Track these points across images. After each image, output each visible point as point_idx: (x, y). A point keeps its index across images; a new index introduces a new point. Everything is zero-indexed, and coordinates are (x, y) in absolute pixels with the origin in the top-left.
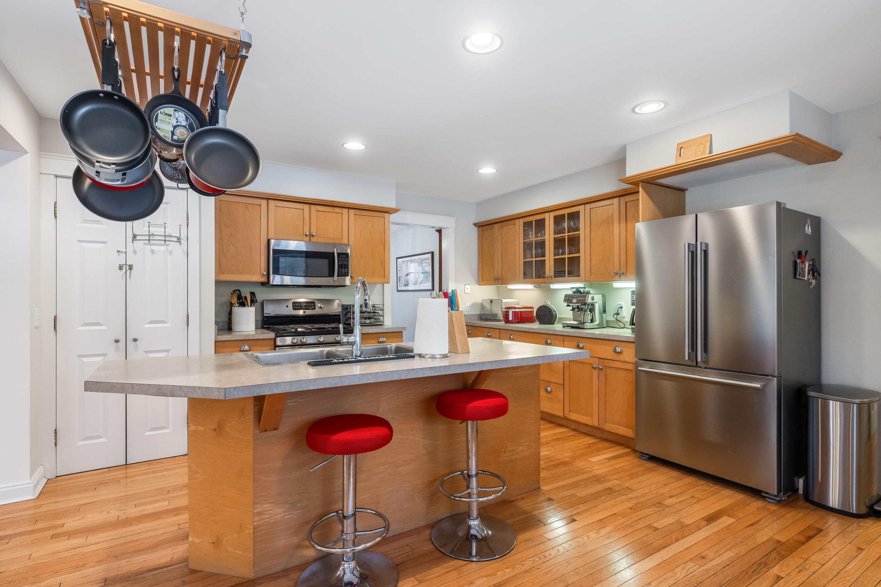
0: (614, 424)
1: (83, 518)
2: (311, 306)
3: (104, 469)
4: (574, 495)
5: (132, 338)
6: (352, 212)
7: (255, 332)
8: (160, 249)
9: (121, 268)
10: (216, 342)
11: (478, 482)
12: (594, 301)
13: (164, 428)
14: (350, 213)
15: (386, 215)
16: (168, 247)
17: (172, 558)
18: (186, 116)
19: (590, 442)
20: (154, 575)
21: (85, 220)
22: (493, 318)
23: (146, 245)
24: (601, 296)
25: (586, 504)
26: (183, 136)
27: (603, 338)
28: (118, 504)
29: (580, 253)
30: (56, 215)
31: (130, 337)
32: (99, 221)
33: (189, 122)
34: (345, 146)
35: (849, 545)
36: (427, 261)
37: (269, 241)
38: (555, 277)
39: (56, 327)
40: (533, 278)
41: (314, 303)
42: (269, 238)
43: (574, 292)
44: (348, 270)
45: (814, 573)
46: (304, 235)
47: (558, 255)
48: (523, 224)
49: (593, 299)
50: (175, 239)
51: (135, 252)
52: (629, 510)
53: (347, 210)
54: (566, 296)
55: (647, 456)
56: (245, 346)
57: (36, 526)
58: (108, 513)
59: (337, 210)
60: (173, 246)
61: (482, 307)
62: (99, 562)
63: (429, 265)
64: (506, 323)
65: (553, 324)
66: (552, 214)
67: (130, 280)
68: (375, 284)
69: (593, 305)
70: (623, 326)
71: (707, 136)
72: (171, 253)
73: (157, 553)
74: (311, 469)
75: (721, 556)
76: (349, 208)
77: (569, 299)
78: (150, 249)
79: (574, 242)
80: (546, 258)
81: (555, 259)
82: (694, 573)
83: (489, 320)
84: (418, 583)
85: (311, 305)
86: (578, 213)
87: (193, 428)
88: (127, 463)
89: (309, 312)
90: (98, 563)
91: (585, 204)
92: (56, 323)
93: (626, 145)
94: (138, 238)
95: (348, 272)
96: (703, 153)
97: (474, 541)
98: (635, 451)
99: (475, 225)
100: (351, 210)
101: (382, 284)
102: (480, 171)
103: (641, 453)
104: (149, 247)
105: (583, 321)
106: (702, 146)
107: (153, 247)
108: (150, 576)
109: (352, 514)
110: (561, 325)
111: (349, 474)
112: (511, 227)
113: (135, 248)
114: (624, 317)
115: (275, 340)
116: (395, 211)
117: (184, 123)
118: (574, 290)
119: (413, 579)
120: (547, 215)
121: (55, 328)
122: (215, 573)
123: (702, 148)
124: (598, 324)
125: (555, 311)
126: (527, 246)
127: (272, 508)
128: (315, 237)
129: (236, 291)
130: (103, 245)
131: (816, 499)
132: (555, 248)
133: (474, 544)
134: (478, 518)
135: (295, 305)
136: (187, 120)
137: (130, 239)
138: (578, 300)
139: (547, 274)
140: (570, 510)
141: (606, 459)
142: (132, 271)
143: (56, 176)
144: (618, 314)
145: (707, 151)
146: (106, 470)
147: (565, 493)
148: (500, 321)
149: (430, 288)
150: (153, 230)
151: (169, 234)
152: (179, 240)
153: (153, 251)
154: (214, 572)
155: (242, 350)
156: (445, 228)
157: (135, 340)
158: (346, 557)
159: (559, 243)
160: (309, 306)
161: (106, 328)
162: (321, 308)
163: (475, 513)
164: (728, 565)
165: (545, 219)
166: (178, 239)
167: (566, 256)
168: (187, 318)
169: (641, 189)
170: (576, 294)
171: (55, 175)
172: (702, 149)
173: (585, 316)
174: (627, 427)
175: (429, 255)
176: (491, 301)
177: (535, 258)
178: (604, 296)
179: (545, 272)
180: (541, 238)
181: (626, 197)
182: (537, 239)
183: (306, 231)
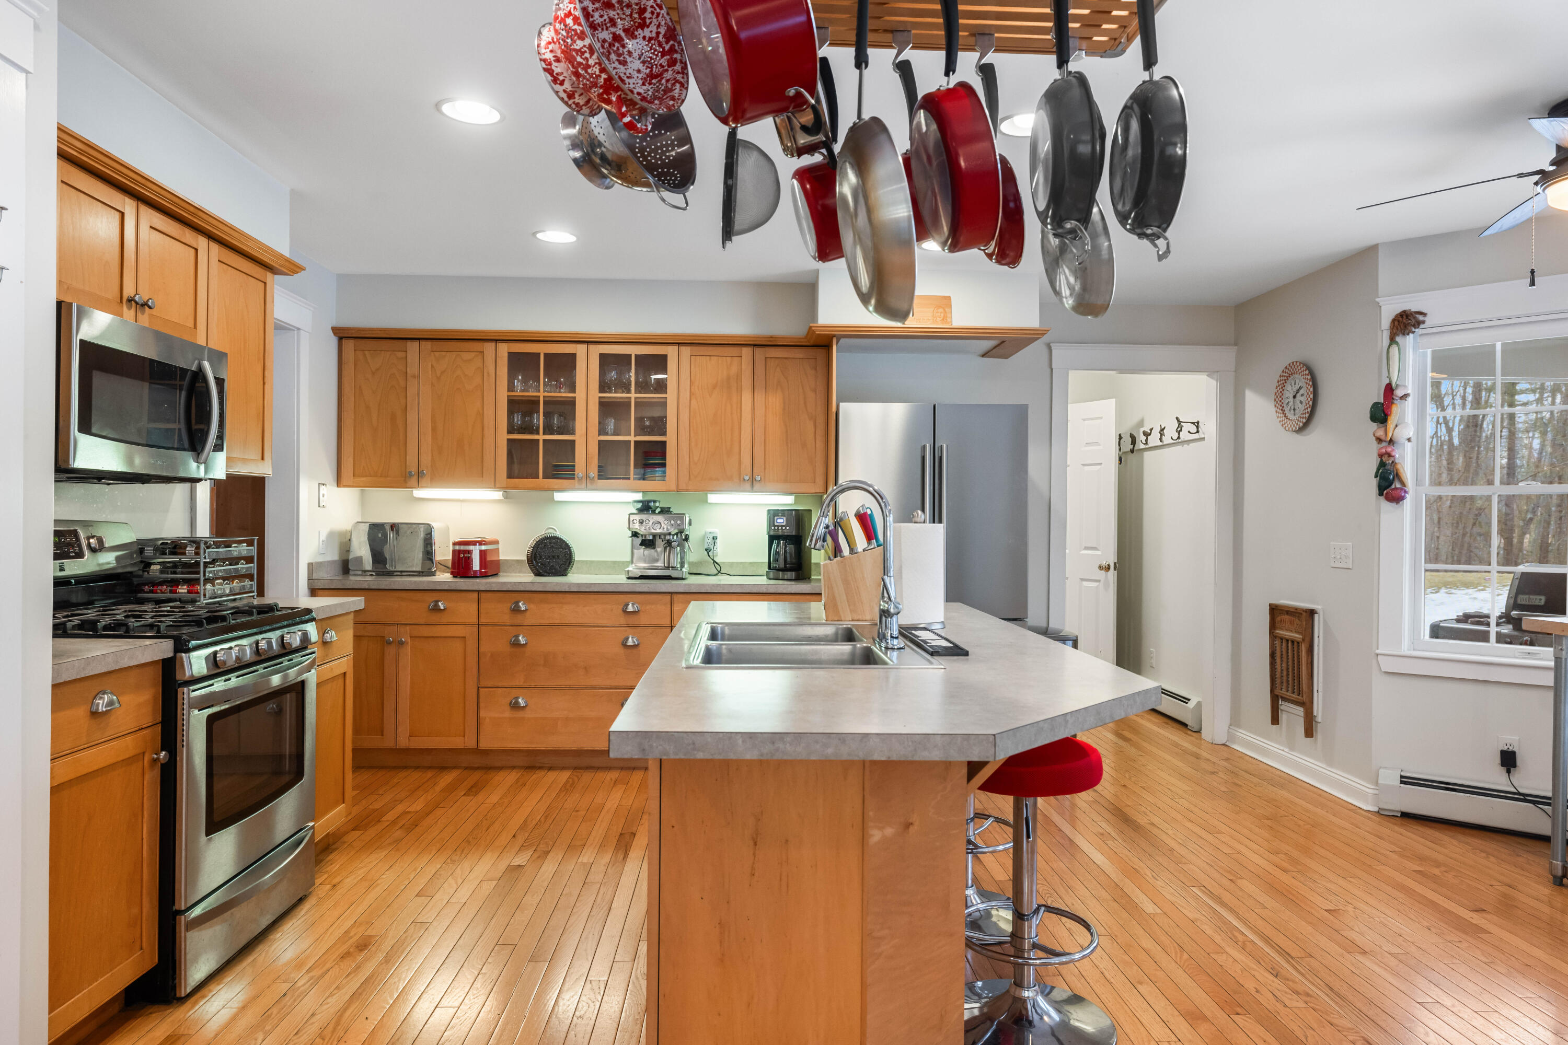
6: (215, 249)
15: (268, 277)
29: (666, 435)
34: (446, 108)
38: (599, 479)
43: (640, 509)
46: (125, 300)
47: (606, 434)
48: (506, 354)
53: (206, 240)
54: (628, 516)
59: (189, 236)
66: (597, 350)
71: (946, 298)
76: (211, 238)
79: (654, 412)
80: (579, 437)
81: (600, 442)
83: (399, 574)
86: (663, 358)
89: (72, 567)
91: (678, 344)
95: (222, 438)
96: (943, 320)
99: (337, 331)
100: (213, 245)
102: (539, 236)
105: (666, 565)
106: (941, 310)
112: (464, 356)
114: (723, 556)
116: (293, 270)
118: (641, 505)
120: (580, 348)
123: (941, 313)
126: (514, 405)
128: (148, 311)
132: (602, 419)
139: (580, 470)
144: (710, 550)
145: (949, 319)
148: (440, 572)
159: (611, 410)
160: (68, 545)
162: (95, 551)
165: (574, 355)
167: (631, 438)
169: (834, 347)
170: (646, 513)
172: (942, 315)
173: (671, 555)
177: (545, 433)
179: (574, 466)
180: (564, 394)
181: (767, 349)
182: (546, 394)
183: (129, 291)
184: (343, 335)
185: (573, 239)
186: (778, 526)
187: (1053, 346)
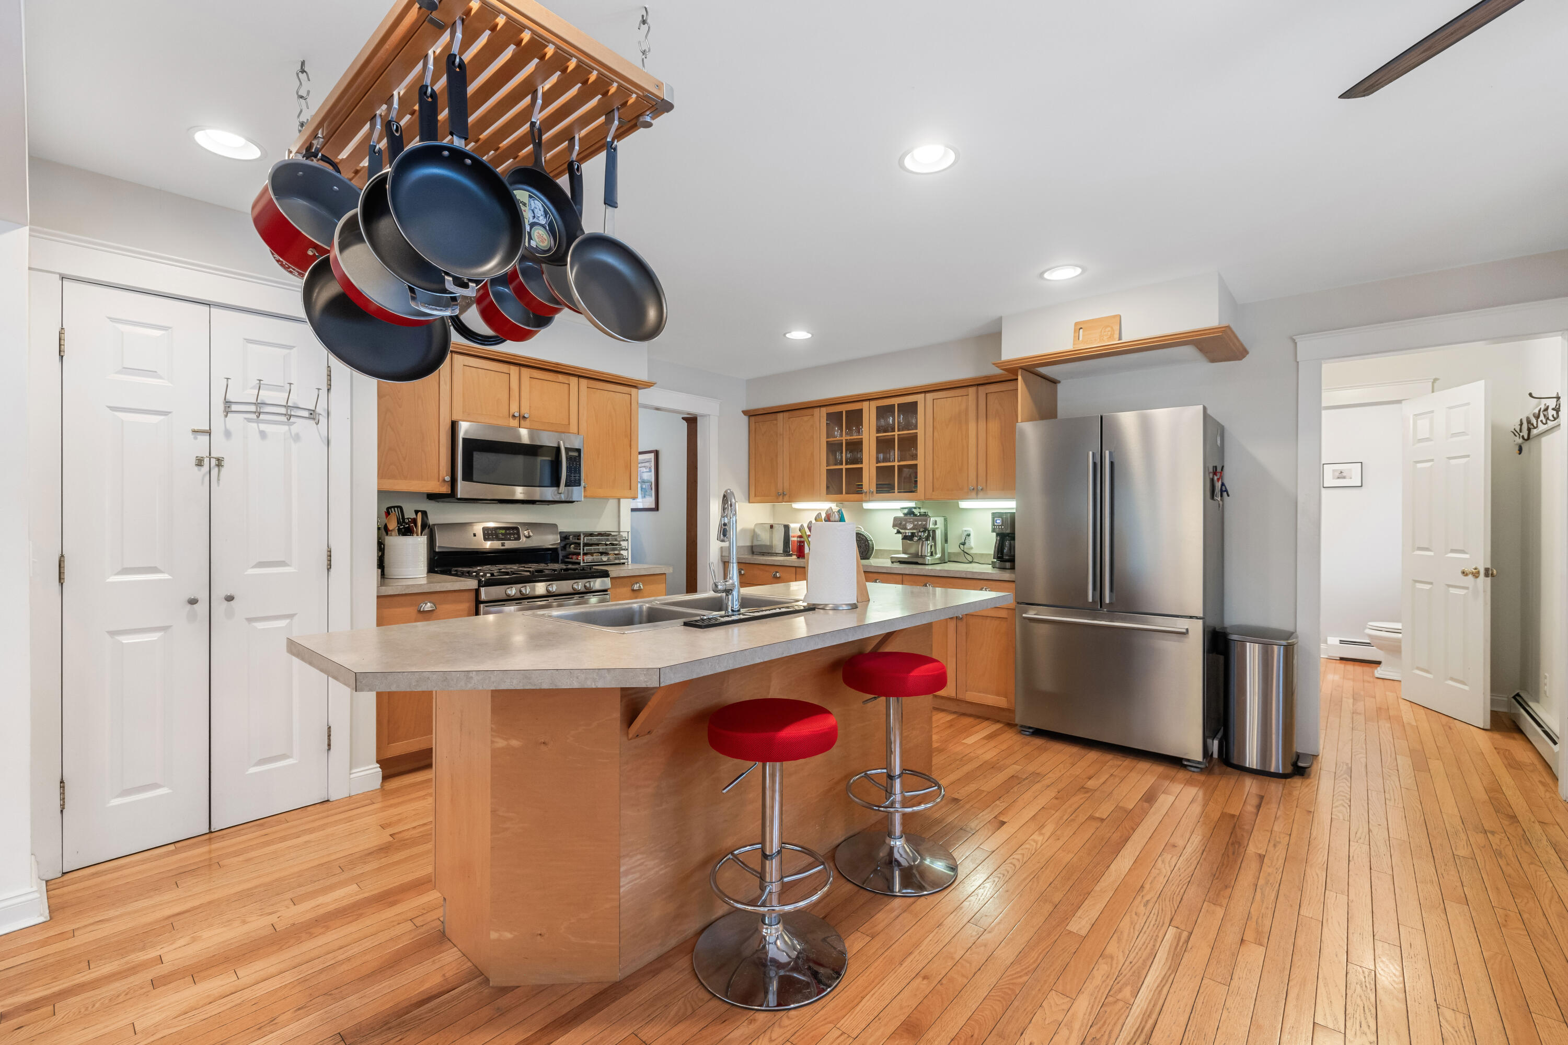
0: (979, 692)
1: (194, 940)
2: (513, 534)
3: (169, 846)
4: (979, 791)
5: (223, 595)
6: (584, 382)
7: (427, 579)
8: (277, 431)
9: (199, 462)
10: (378, 597)
11: (902, 784)
12: (936, 526)
13: (284, 757)
14: (581, 385)
15: (634, 391)
16: (292, 427)
17: (444, 975)
18: (544, 208)
19: (948, 719)
20: (432, 1010)
21: (124, 368)
22: (766, 551)
23: (249, 422)
24: (942, 519)
25: (1002, 799)
26: (543, 242)
27: (964, 576)
28: (252, 905)
29: (917, 460)
30: (62, 354)
31: (219, 592)
32: (156, 372)
33: (549, 218)
35: (1297, 809)
36: (647, 464)
37: (454, 426)
38: (877, 493)
39: (62, 577)
40: (842, 493)
41: (517, 529)
42: (454, 418)
43: (905, 514)
44: (580, 477)
45: (1288, 844)
46: (511, 416)
47: (884, 462)
48: (825, 415)
49: (936, 523)
50: (306, 414)
51: (228, 434)
52: (1056, 801)
53: (575, 379)
54: (895, 519)
55: (1031, 730)
56: (426, 604)
57: (93, 972)
58: (244, 922)
59: (561, 378)
60: (301, 426)
61: (754, 535)
62: (299, 1009)
63: (650, 471)
64: (798, 558)
65: (868, 559)
66: (874, 404)
67: (218, 485)
68: (607, 498)
69: (934, 531)
70: (971, 560)
71: (1115, 316)
72: (297, 438)
73: (407, 973)
74: (724, 789)
75: (1190, 841)
76: (579, 376)
77: (901, 524)
78: (257, 430)
79: (909, 444)
80: (864, 466)
81: (877, 467)
82: (1177, 866)
83: (767, 554)
84: (868, 939)
85: (512, 531)
86: (915, 404)
87: (501, 743)
88: (213, 830)
89: (510, 545)
90: (301, 1011)
91: (925, 392)
92: (62, 569)
93: (1000, 319)
94: (234, 407)
95: (580, 480)
96: (1110, 337)
97: (896, 868)
98: (1010, 725)
99: (745, 413)
100: (582, 380)
101: (617, 500)
102: (788, 335)
103: (1022, 726)
104: (254, 425)
105: (920, 554)
106: (1109, 329)
107: (263, 427)
108: (426, 1013)
109: (779, 851)
110: (889, 561)
111: (773, 791)
112: (805, 418)
113: (228, 427)
114: (972, 548)
115: (477, 592)
116: (648, 385)
117: (543, 221)
118: (906, 511)
119: (859, 934)
120: (866, 404)
121: (60, 579)
122: (545, 985)
123: (1109, 331)
124: (939, 559)
125: (871, 540)
126: (833, 448)
127: (642, 861)
128: (528, 420)
129: (393, 509)
130: (162, 417)
131: (1235, 762)
132: (878, 452)
133: (897, 873)
134: (901, 838)
135: (488, 533)
136: (546, 216)
137: (218, 406)
138: (915, 525)
139: (865, 487)
140: (989, 809)
141: (984, 738)
142: (223, 470)
143: (63, 278)
144: (964, 544)
145: (1117, 336)
146: (172, 847)
147: (966, 788)
148: (777, 554)
149: (653, 506)
150: (265, 395)
151: (294, 403)
152: (313, 415)
153: (263, 434)
154: (543, 983)
155: (422, 610)
156: (702, 416)
157: (230, 599)
158: (768, 918)
159: (884, 445)
160: (510, 534)
161: (170, 577)
162: (529, 537)
163: (898, 829)
164: (1204, 850)
165: (862, 410)
166: (311, 414)
167: (896, 464)
168: (328, 556)
169: (1020, 378)
170: (908, 517)
171: (60, 274)
172: (1109, 333)
173: (924, 547)
174: (998, 694)
175: (652, 456)
176: (772, 527)
177: (846, 464)
178: (946, 520)
179: (862, 485)
180: (855, 437)
181: (987, 386)
182: (849, 438)
183: (514, 409)
184: (751, 414)
185: (809, 336)
186: (997, 526)
187: (1297, 339)
